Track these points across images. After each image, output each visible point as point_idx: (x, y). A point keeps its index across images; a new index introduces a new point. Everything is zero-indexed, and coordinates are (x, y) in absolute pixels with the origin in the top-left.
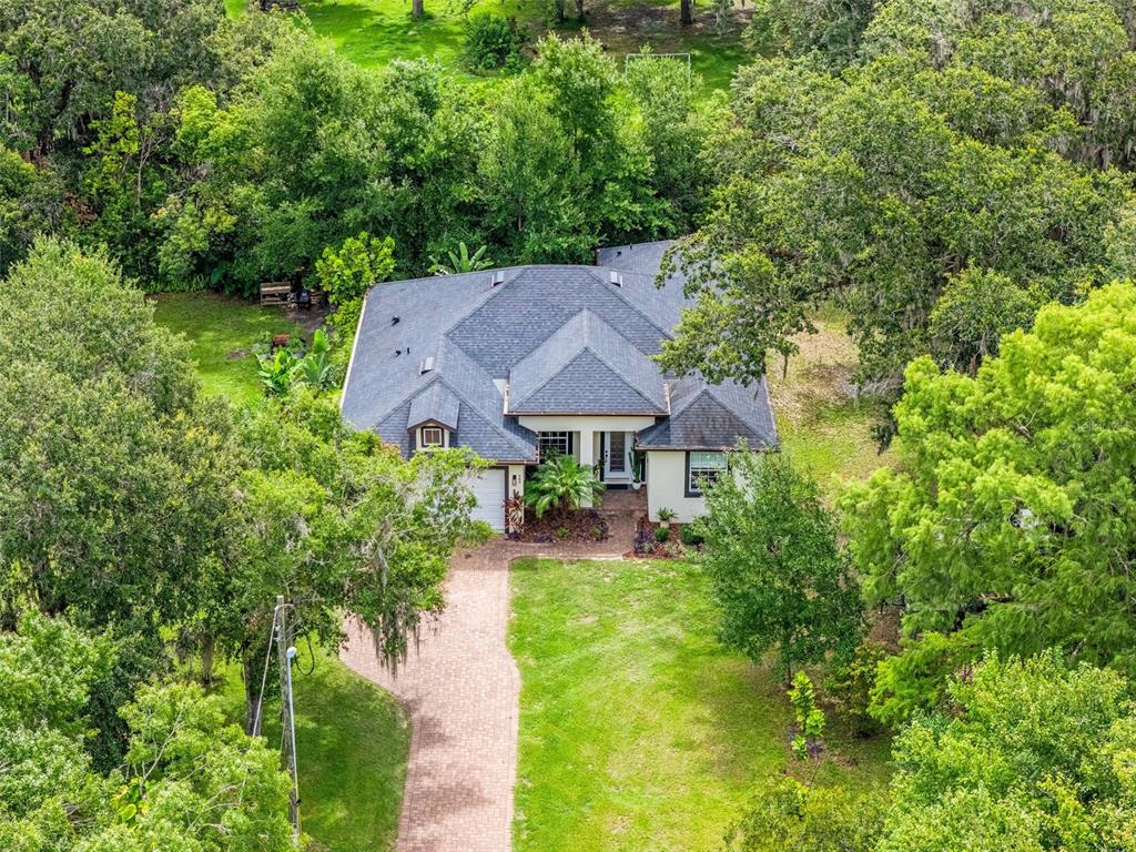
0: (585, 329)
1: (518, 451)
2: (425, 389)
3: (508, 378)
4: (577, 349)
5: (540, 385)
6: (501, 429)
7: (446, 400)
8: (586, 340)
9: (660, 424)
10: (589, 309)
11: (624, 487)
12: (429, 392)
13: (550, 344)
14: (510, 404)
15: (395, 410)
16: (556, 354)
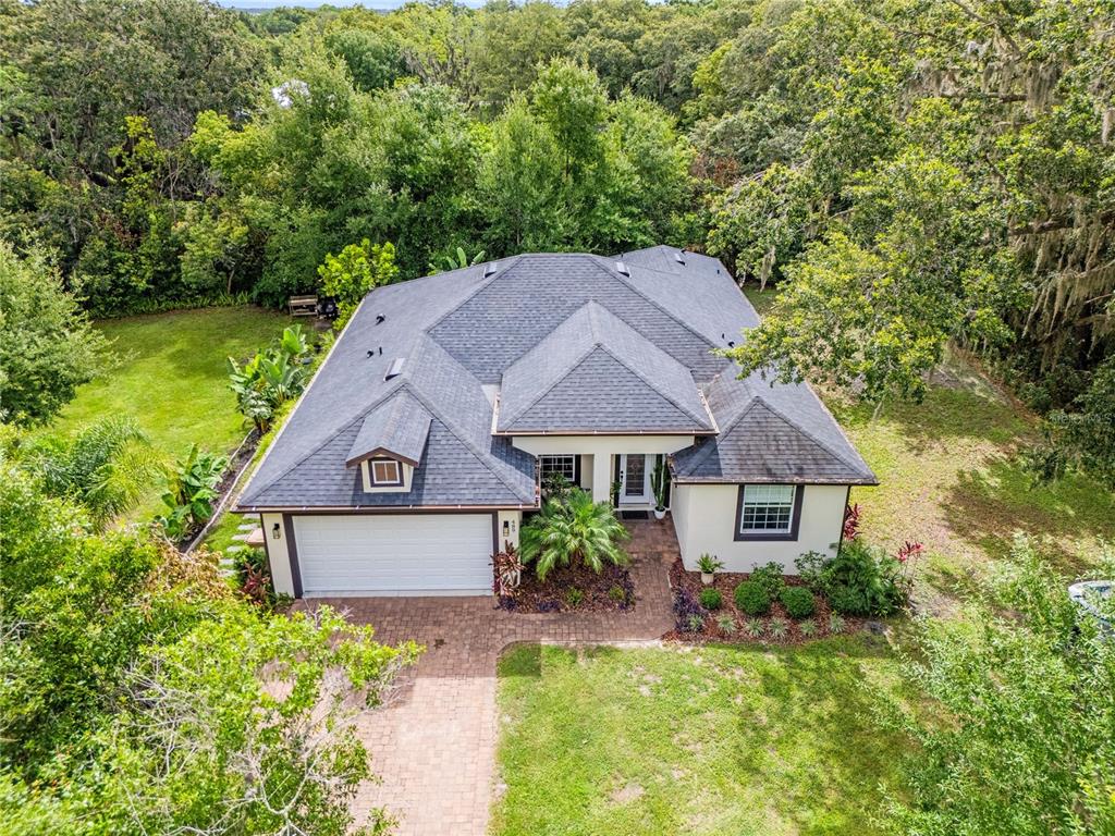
0: (595, 322)
1: (510, 489)
2: (386, 400)
3: (500, 383)
4: (586, 346)
5: (540, 393)
6: (487, 456)
7: (411, 416)
8: (597, 335)
9: (702, 445)
10: (596, 301)
11: (643, 515)
12: (389, 405)
13: (550, 342)
14: (500, 420)
15: (341, 431)
16: (559, 353)
